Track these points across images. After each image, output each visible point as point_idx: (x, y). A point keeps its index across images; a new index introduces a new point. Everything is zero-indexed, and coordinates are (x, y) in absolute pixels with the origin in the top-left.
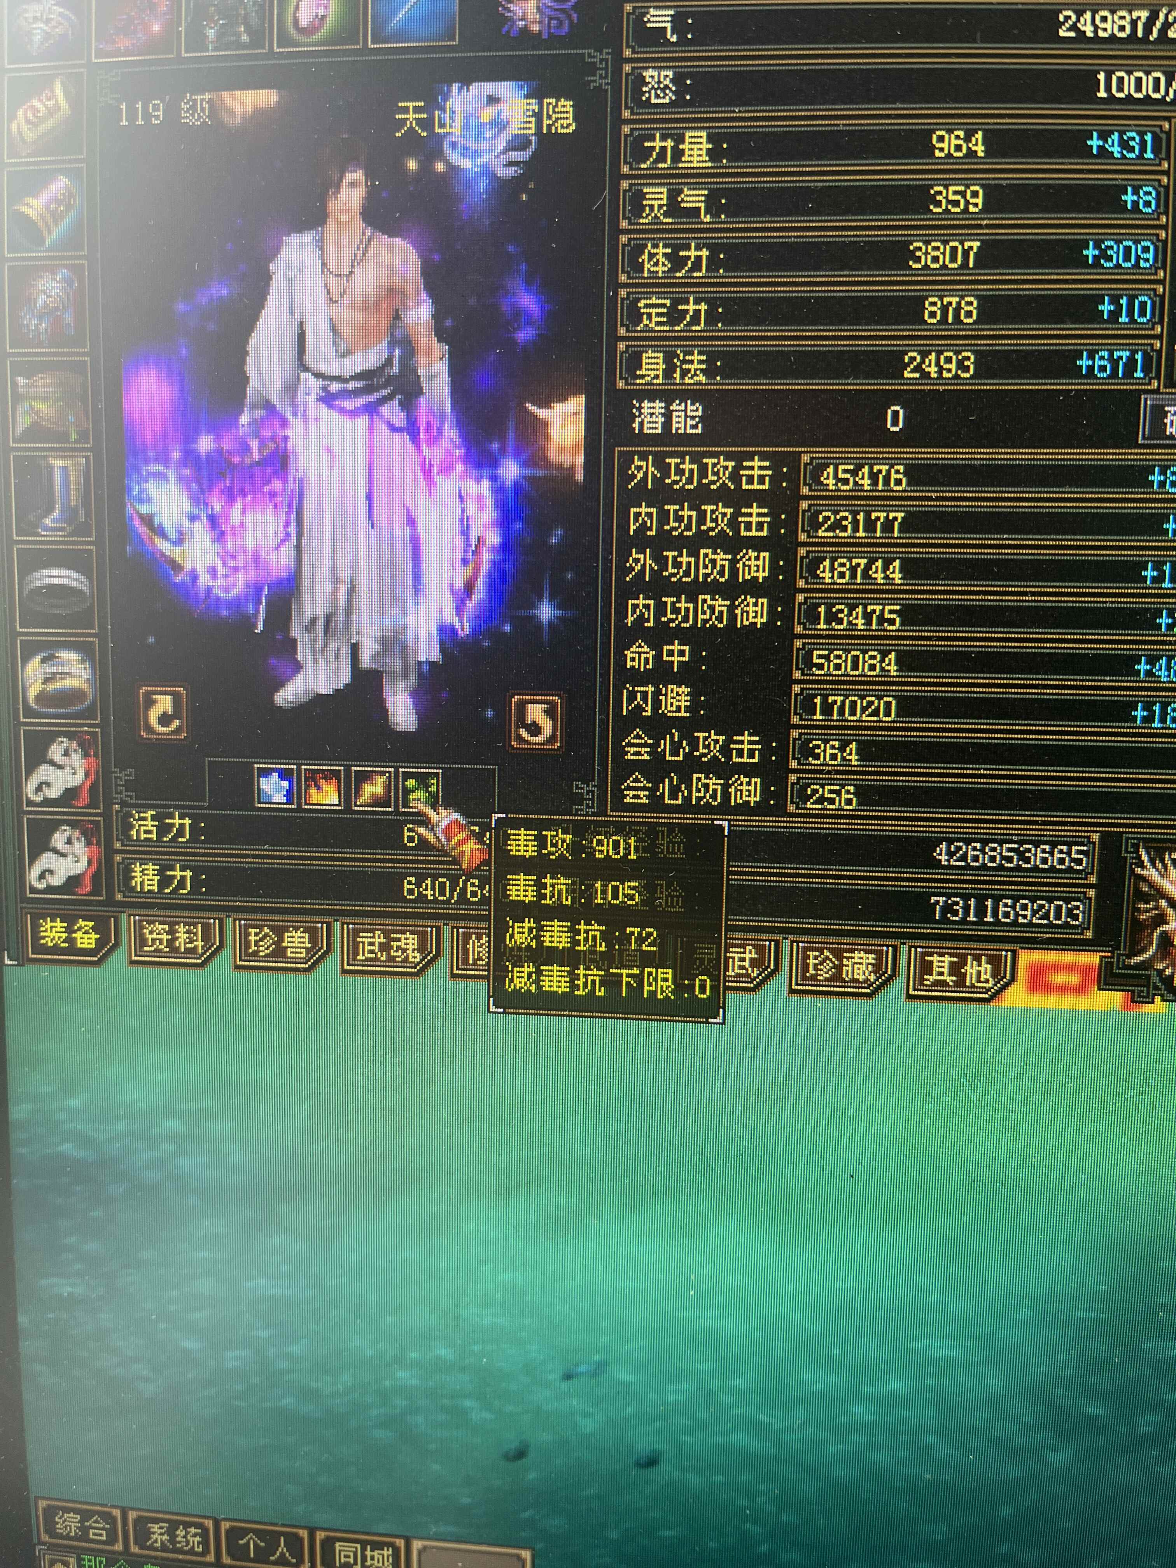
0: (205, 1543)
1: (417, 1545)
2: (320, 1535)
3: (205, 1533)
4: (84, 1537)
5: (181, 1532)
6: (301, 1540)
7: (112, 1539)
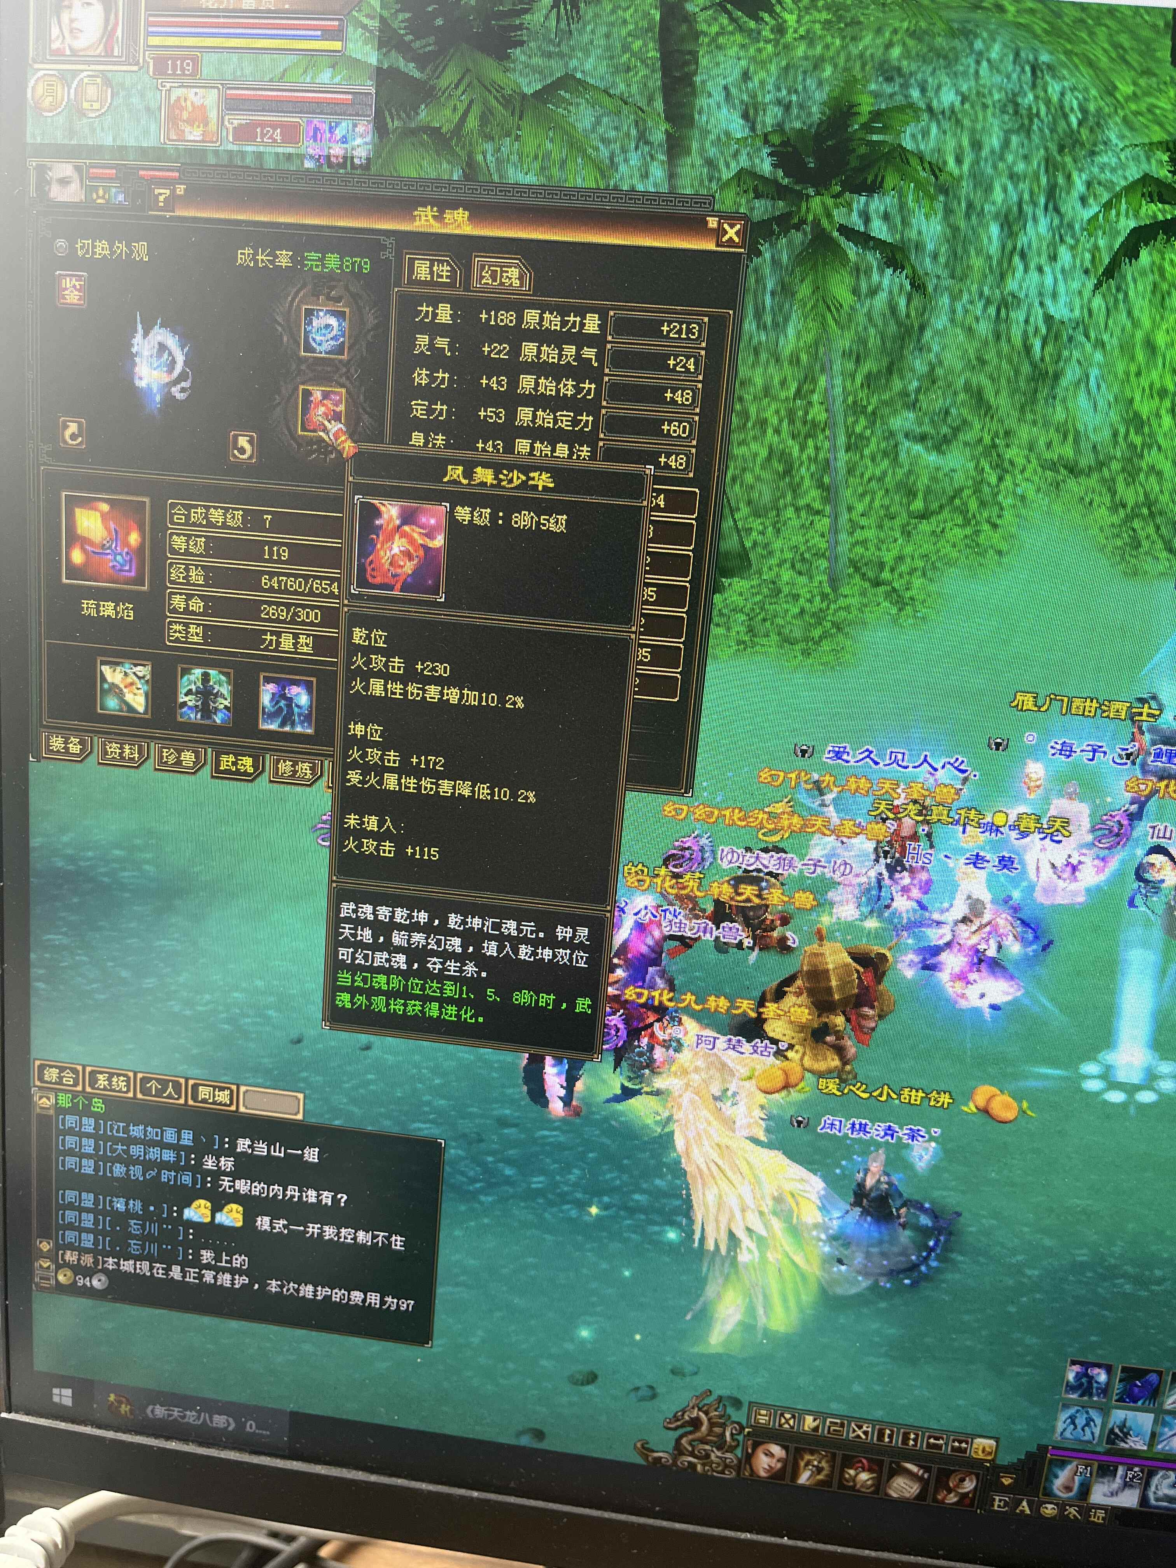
0: (128, 1086)
1: (243, 1089)
2: (191, 1082)
3: (128, 1081)
4: (60, 1083)
5: (115, 1079)
6: (180, 1085)
7: (76, 1084)
